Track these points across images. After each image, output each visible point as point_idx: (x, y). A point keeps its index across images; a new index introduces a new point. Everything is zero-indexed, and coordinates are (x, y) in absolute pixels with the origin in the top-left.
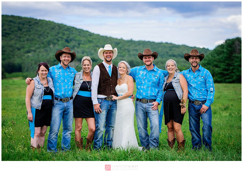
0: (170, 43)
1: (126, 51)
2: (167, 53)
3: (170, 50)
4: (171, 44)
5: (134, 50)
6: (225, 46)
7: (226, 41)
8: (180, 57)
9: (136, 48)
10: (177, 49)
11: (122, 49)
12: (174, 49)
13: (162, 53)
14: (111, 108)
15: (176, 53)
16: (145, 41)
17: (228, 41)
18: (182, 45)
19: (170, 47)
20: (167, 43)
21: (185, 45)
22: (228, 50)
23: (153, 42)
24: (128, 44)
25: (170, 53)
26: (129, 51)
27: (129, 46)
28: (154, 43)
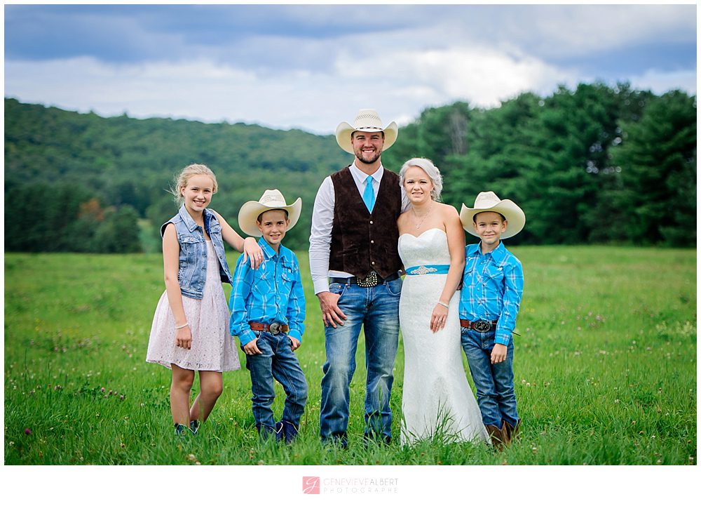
0: (251, 125)
1: (109, 153)
2: (244, 156)
3: (252, 148)
4: (255, 126)
5: (135, 149)
6: (421, 131)
7: (423, 114)
8: (284, 170)
9: (140, 143)
10: (275, 144)
11: (95, 145)
12: (263, 142)
13: (227, 157)
14: (370, 311)
15: (270, 156)
16: (170, 118)
17: (429, 115)
18: (290, 131)
19: (251, 138)
20: (241, 125)
21: (299, 131)
22: (429, 142)
23: (196, 121)
24: (114, 130)
25: (253, 156)
26: (117, 154)
27: (117, 136)
28: (198, 124)
